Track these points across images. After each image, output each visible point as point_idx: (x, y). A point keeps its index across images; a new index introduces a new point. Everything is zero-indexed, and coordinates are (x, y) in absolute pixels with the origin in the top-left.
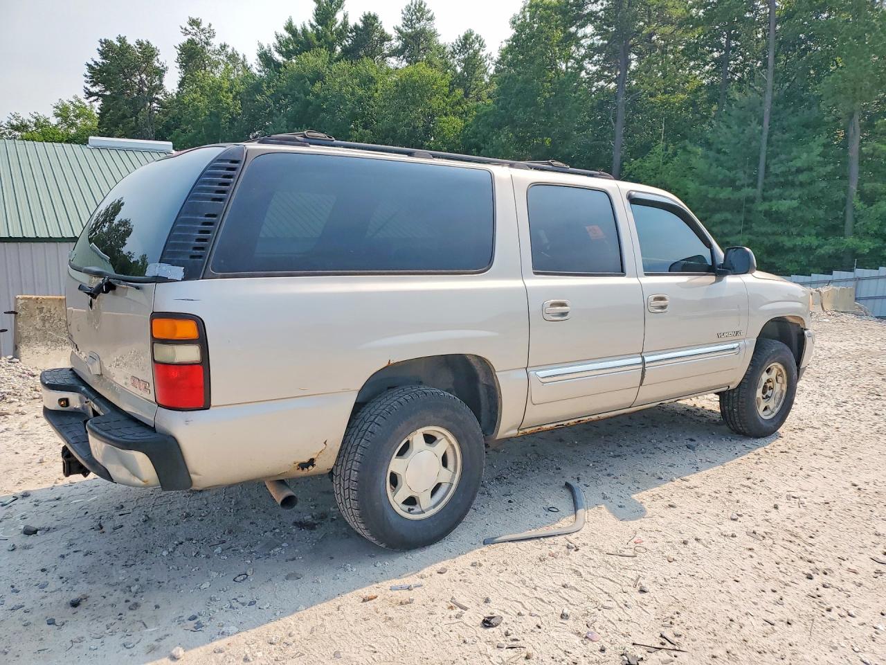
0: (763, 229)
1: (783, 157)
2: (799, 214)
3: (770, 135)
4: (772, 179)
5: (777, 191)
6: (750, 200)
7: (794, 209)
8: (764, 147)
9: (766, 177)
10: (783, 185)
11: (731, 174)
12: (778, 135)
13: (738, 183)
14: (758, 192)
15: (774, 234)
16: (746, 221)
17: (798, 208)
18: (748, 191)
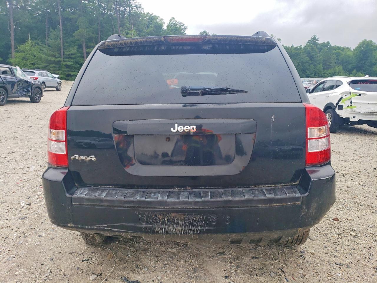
0: (65, 70)
1: (68, 50)
2: (74, 66)
3: (63, 43)
4: (65, 56)
5: (67, 59)
6: (60, 61)
7: (72, 65)
8: (62, 47)
9: (64, 55)
10: (68, 58)
11: (54, 54)
12: (66, 44)
13: (56, 56)
14: (62, 59)
15: (68, 71)
16: (60, 67)
17: (73, 64)
18: (59, 59)
